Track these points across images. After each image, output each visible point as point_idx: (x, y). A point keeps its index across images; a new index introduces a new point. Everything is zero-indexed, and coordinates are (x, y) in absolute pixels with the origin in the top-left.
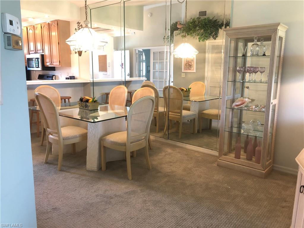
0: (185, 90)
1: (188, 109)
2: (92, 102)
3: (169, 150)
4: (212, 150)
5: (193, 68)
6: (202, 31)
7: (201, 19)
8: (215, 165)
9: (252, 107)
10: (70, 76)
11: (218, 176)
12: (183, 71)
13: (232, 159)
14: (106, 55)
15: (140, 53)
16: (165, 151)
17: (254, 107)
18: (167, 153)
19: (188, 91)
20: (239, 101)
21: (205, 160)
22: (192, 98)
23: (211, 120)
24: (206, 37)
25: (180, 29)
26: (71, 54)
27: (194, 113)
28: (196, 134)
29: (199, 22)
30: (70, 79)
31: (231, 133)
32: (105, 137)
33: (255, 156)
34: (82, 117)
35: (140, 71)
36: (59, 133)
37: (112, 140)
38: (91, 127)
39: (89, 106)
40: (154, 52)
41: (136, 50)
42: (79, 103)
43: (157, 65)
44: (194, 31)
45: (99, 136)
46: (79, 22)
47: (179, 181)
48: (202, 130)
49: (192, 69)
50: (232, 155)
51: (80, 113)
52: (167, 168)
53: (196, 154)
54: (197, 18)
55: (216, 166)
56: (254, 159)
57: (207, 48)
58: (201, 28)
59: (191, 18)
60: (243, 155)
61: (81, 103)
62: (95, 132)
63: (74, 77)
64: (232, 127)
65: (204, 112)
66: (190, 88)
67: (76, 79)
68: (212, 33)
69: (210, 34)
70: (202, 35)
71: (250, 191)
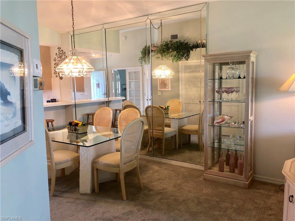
0: (164, 108)
1: (169, 126)
2: (82, 125)
3: (156, 167)
4: (196, 164)
5: (168, 86)
6: (175, 52)
7: (173, 42)
8: (201, 179)
9: (232, 124)
10: (51, 99)
11: (207, 190)
12: (159, 90)
13: (217, 173)
16: (153, 168)
17: (233, 123)
18: (154, 170)
19: (167, 109)
20: (220, 118)
21: (191, 175)
22: (171, 116)
23: (189, 136)
24: (179, 58)
25: (155, 51)
26: (52, 77)
27: (174, 130)
28: (177, 149)
29: (172, 45)
30: (52, 102)
31: (213, 148)
32: (98, 159)
33: (237, 168)
34: (71, 141)
35: (116, 90)
36: (52, 158)
37: (105, 162)
38: (83, 151)
39: (79, 130)
40: (129, 72)
41: (111, 71)
42: (68, 127)
43: (132, 84)
44: (168, 53)
45: (91, 159)
47: (172, 198)
48: (183, 144)
49: (167, 88)
50: (216, 169)
51: (70, 137)
52: (157, 186)
53: (182, 169)
54: (170, 41)
55: (203, 179)
56: (236, 171)
57: (180, 68)
58: (174, 50)
59: (164, 41)
60: (226, 168)
61: (70, 127)
62: (87, 155)
63: (55, 100)
64: (214, 143)
65: (184, 128)
66: (169, 106)
67: (58, 102)
68: (184, 54)
69: (183, 56)
70: (175, 57)
71: (238, 202)
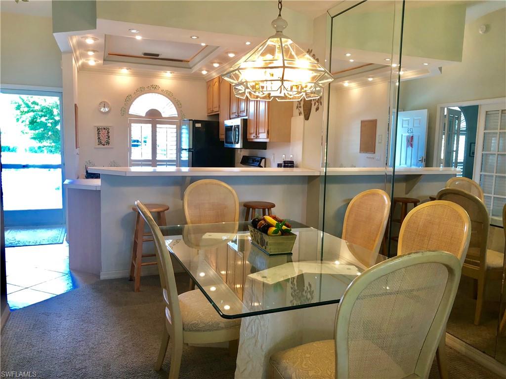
10: (284, 162)
14: (376, 120)
15: (453, 116)
26: (293, 116)
30: (284, 167)
35: (449, 152)
40: (487, 112)
41: (442, 109)
43: (493, 141)
46: (310, 50)
63: (292, 163)
67: (297, 167)
